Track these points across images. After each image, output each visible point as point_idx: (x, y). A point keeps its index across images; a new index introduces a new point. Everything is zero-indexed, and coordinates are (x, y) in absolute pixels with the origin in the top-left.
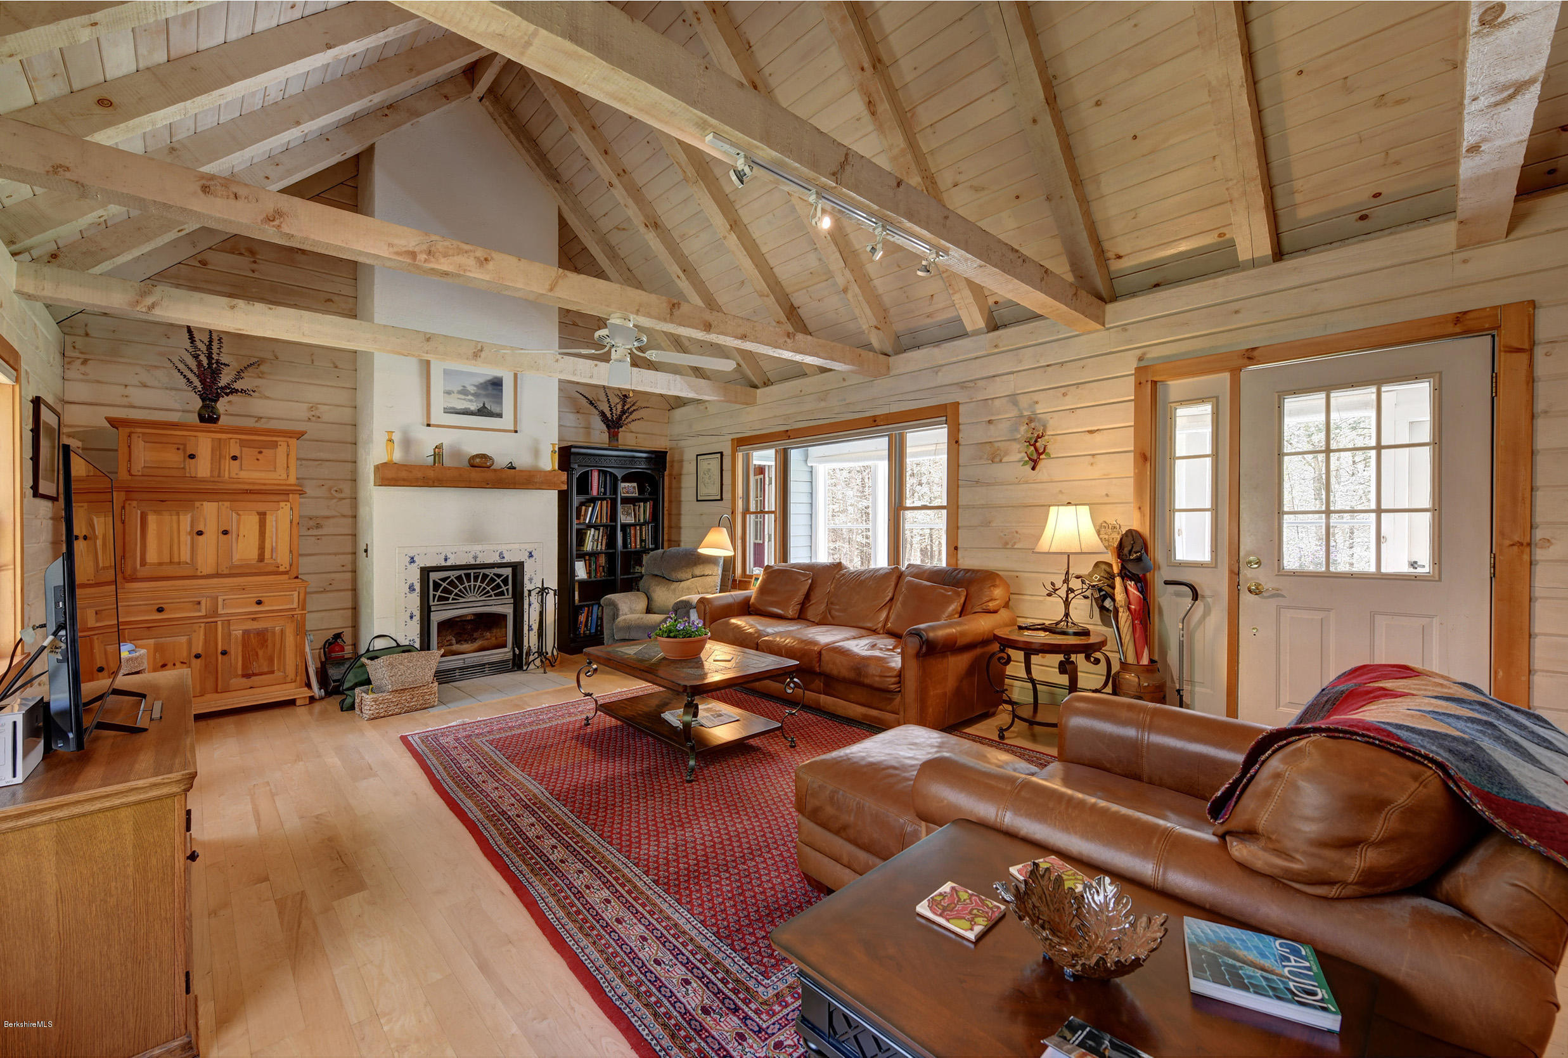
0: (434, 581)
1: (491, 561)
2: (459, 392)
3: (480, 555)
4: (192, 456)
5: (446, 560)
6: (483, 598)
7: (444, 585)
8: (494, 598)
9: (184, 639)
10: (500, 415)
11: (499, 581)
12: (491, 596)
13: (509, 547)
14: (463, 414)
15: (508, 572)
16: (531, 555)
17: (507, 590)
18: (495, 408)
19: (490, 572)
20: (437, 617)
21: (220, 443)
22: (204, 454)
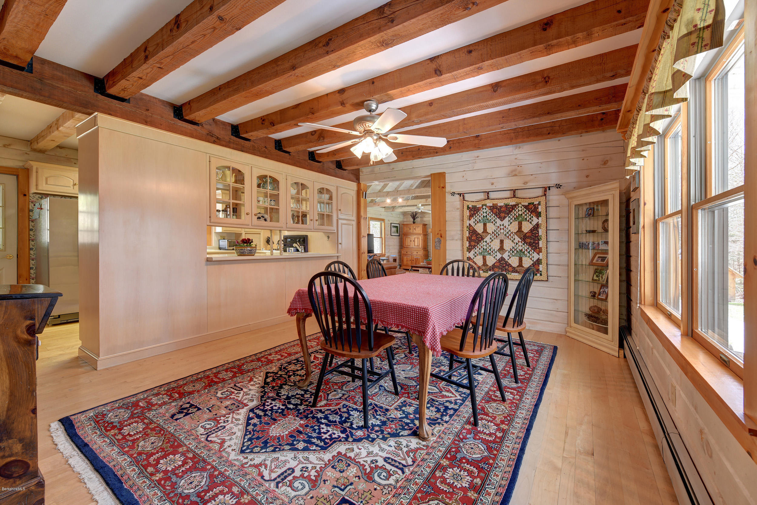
4: (410, 229)
9: (409, 257)
21: (413, 227)
22: (412, 228)
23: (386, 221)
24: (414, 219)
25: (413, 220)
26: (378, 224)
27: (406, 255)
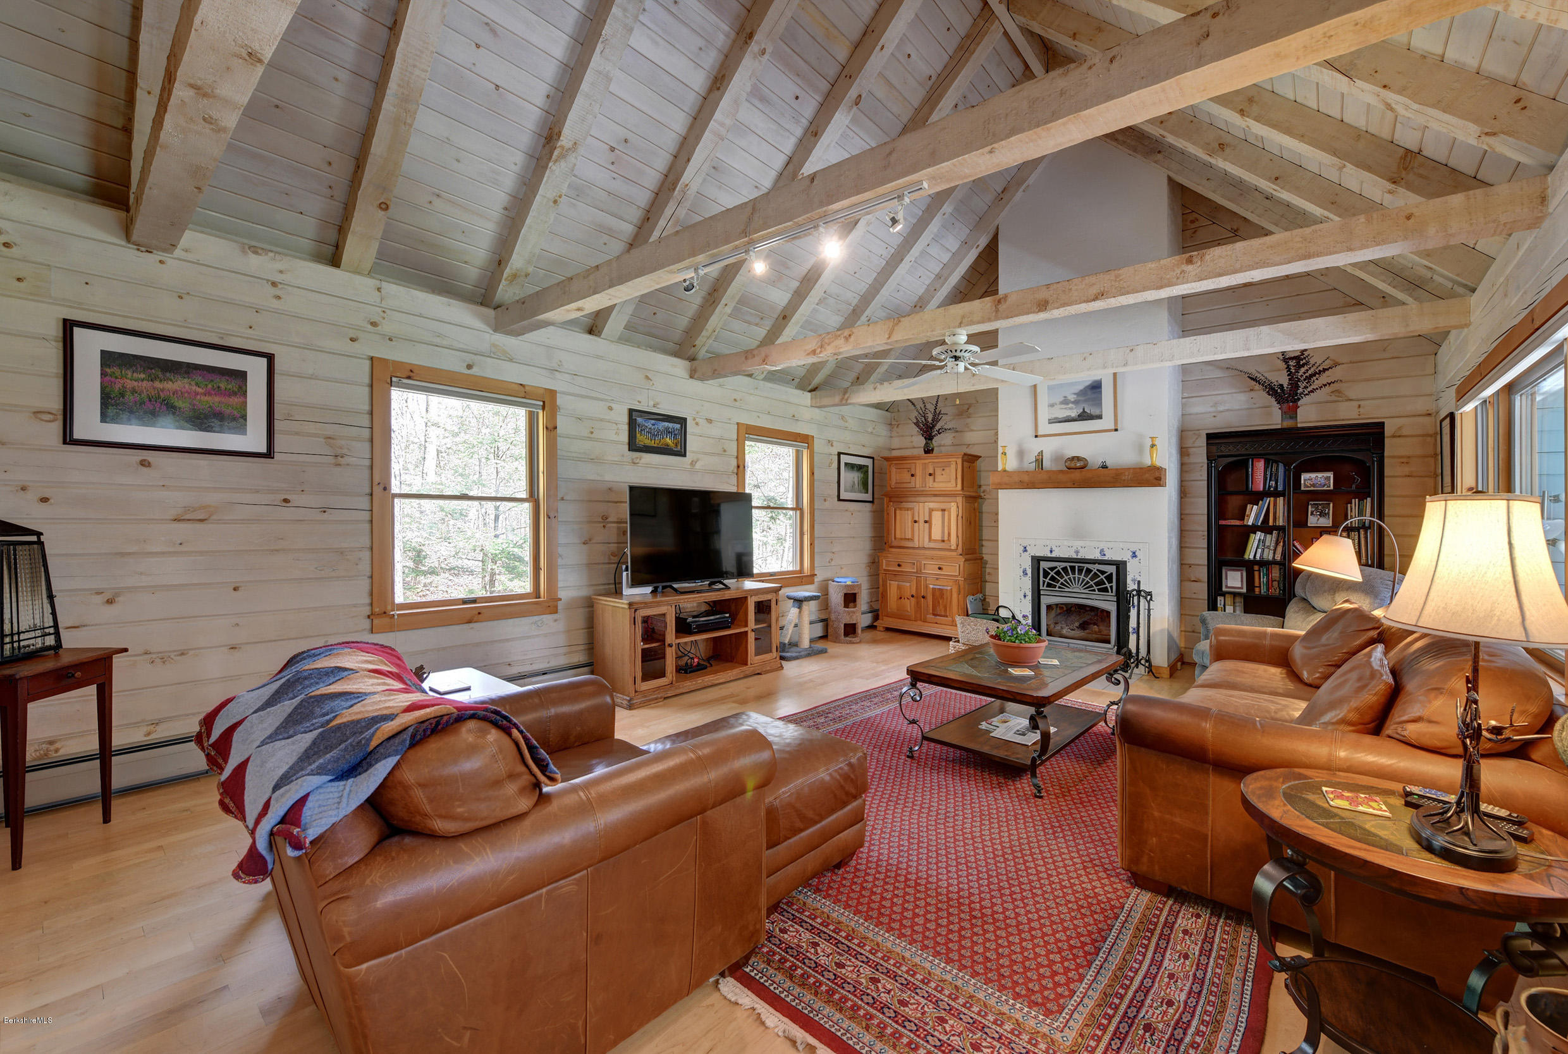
0: (1044, 569)
1: (1092, 557)
2: (1062, 403)
3: (1082, 551)
4: (912, 475)
5: (1051, 552)
6: (1086, 591)
7: (1052, 573)
8: (1097, 592)
9: (908, 584)
10: (1100, 417)
11: (1102, 577)
12: (1094, 590)
13: (1110, 545)
14: (1065, 421)
15: (1112, 569)
16: (1134, 555)
17: (1111, 587)
18: (1094, 411)
19: (1095, 568)
20: (1045, 601)
21: (925, 466)
22: (919, 473)
23: (818, 445)
24: (929, 437)
25: (924, 441)
26: (786, 454)
27: (895, 575)
